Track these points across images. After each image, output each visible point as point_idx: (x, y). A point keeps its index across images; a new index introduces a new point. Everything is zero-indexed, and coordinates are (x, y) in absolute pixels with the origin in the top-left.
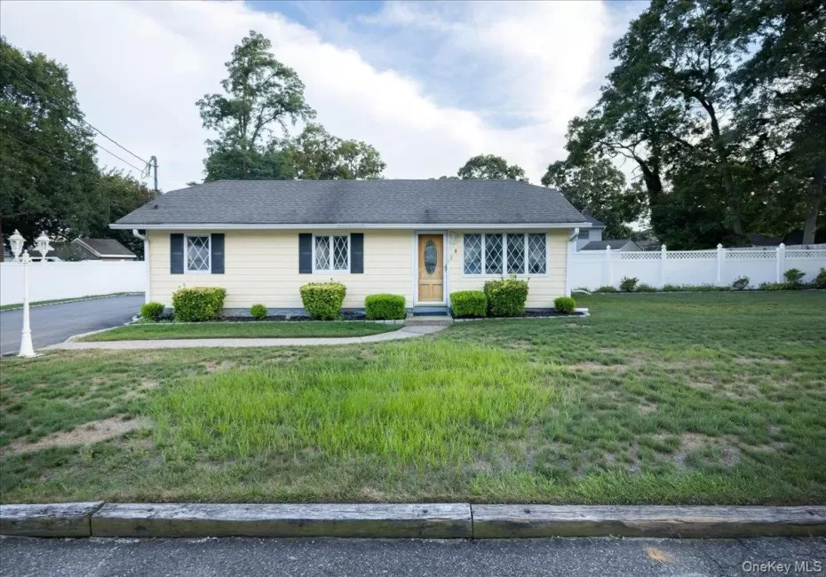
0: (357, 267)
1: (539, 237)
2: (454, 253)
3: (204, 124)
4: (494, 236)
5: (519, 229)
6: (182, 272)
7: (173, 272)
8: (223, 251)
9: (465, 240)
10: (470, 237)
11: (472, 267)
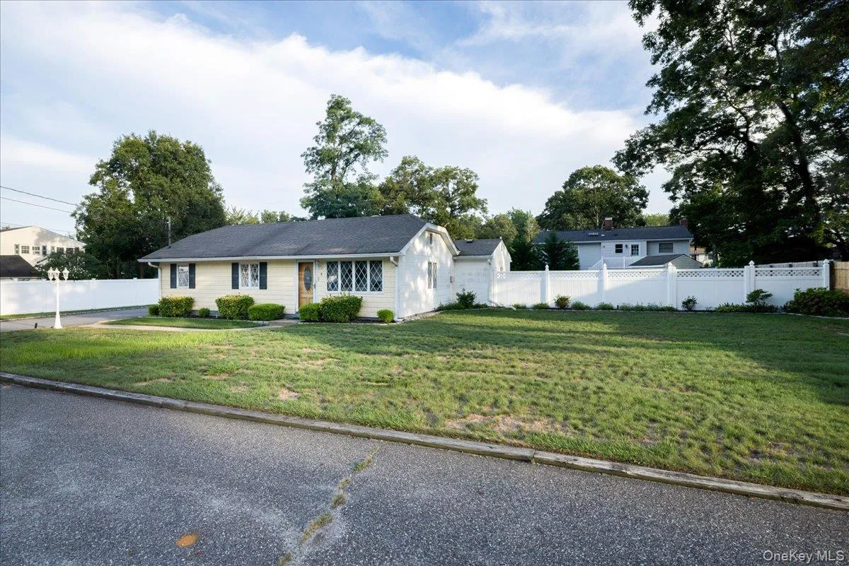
0: (263, 286)
1: (377, 264)
2: (320, 276)
3: (307, 170)
4: (347, 264)
5: (363, 258)
6: (176, 288)
7: (172, 287)
8: (195, 275)
9: (328, 267)
10: (331, 265)
11: (332, 286)
